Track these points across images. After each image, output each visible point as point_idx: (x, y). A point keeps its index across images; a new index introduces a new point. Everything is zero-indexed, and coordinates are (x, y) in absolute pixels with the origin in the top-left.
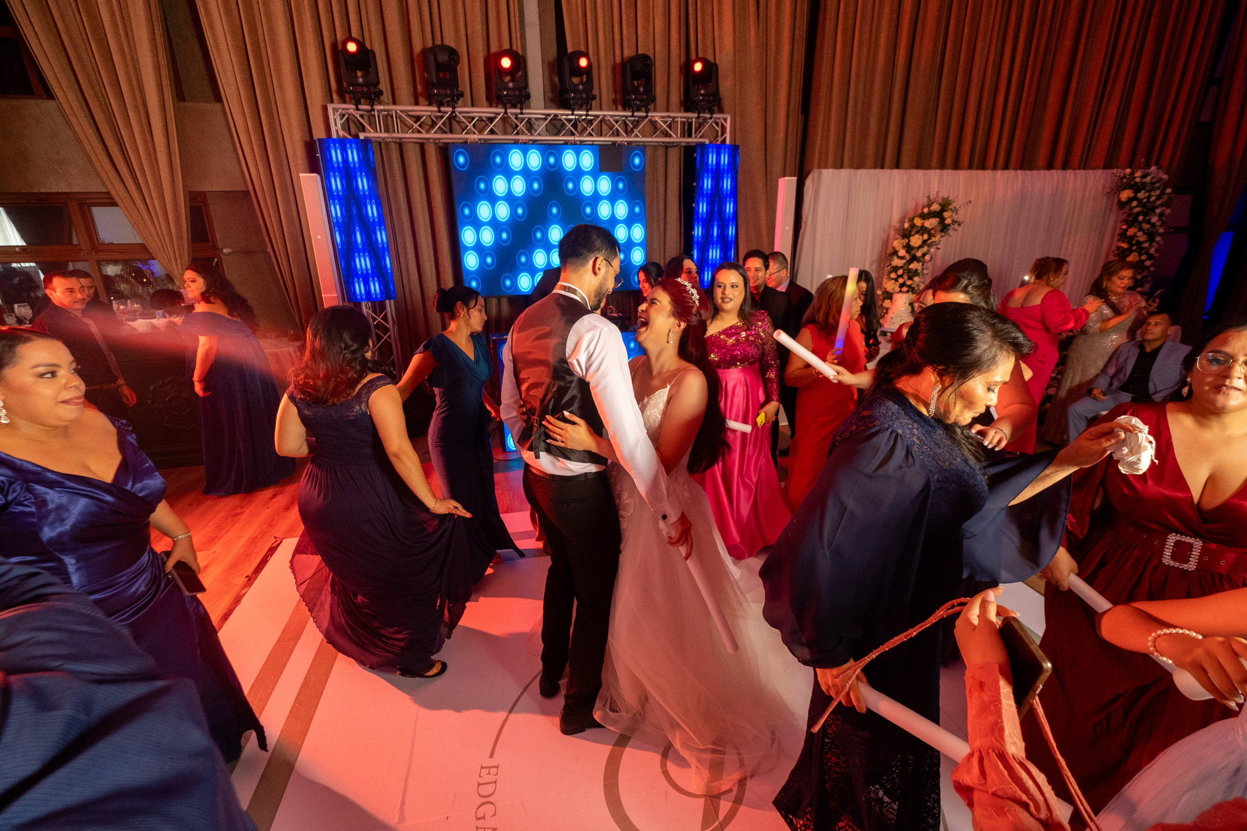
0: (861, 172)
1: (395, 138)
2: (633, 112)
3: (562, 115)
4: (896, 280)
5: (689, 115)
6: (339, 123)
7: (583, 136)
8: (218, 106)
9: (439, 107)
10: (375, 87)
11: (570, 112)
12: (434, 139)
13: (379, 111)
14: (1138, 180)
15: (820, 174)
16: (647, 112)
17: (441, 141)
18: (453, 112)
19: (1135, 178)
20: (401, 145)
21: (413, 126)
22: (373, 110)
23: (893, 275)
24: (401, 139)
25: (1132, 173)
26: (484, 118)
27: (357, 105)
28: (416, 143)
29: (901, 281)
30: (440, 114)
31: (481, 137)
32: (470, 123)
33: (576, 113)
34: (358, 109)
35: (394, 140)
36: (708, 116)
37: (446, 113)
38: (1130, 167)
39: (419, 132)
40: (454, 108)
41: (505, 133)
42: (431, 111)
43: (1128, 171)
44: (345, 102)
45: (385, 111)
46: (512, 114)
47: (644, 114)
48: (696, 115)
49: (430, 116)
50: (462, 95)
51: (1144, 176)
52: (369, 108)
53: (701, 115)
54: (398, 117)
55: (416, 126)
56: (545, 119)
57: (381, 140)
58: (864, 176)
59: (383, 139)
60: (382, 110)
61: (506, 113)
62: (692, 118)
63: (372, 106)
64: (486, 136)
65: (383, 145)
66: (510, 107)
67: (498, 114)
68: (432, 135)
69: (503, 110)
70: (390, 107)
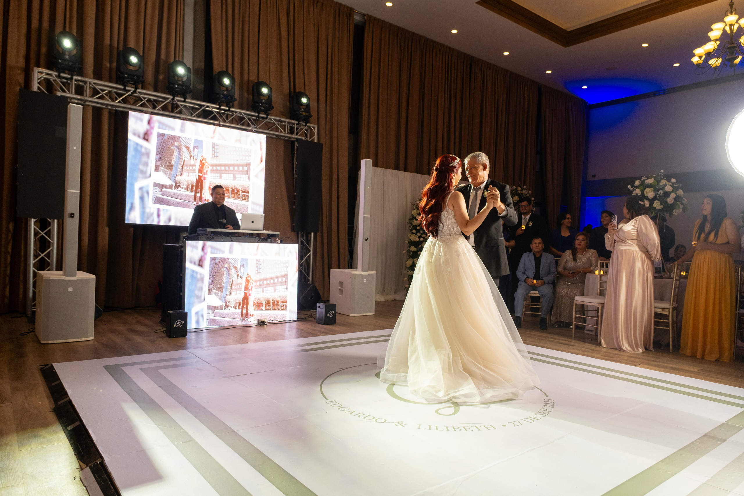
0: (388, 170)
2: (258, 114)
3: (212, 107)
4: (416, 234)
5: (293, 121)
7: (225, 123)
9: (125, 87)
11: (218, 106)
13: (76, 80)
14: (519, 192)
16: (267, 116)
17: (117, 109)
18: (135, 92)
19: (518, 191)
23: (414, 231)
24: (86, 101)
25: (516, 189)
26: (152, 100)
27: (60, 73)
28: (94, 107)
29: (419, 234)
30: (124, 91)
31: (154, 111)
33: (222, 107)
34: (59, 76)
36: (304, 124)
37: (129, 91)
38: (514, 185)
39: (106, 100)
40: (136, 88)
41: (170, 112)
43: (514, 187)
44: (51, 69)
45: (82, 82)
46: (178, 100)
47: (265, 116)
48: (296, 122)
49: (110, 92)
51: (521, 191)
52: (69, 76)
53: (300, 123)
54: (91, 86)
56: (199, 108)
58: (391, 172)
61: (173, 99)
62: (294, 124)
63: (72, 75)
64: (157, 111)
66: (177, 96)
67: (166, 99)
68: (116, 103)
69: (172, 97)
70: (87, 79)
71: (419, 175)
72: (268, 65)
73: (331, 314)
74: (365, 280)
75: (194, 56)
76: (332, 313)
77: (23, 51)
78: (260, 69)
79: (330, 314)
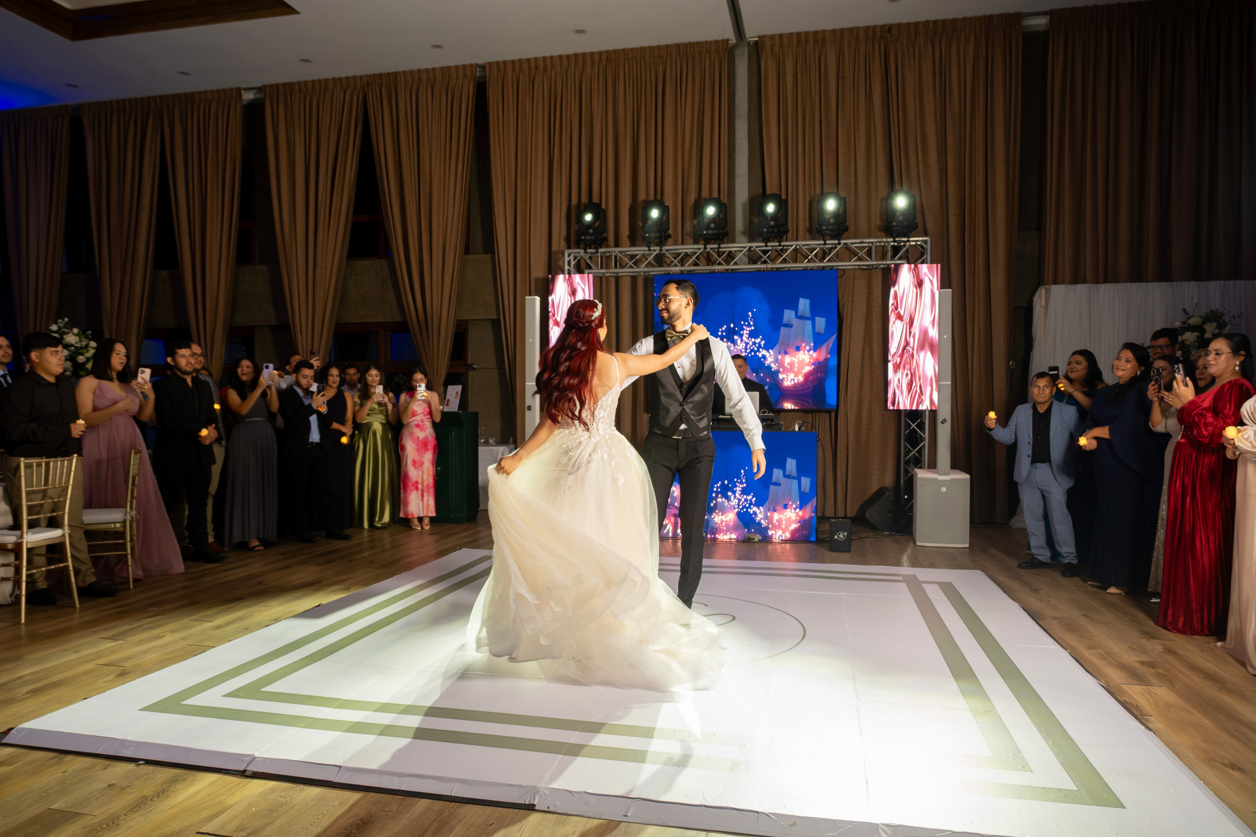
0: (1104, 286)
1: (611, 273)
2: (825, 241)
3: (757, 247)
5: (885, 239)
6: (573, 263)
7: (775, 264)
8: (489, 256)
9: (649, 247)
10: (601, 235)
11: (764, 244)
12: (645, 272)
13: (602, 253)
15: (1048, 292)
16: (839, 240)
17: (650, 273)
18: (661, 250)
20: (617, 279)
21: (628, 263)
22: (597, 252)
24: (617, 273)
26: (687, 254)
27: (585, 250)
28: (629, 276)
30: (652, 252)
31: (683, 268)
32: (675, 258)
33: (769, 244)
34: (586, 252)
35: (613, 274)
36: (905, 239)
37: (655, 251)
39: (632, 267)
40: (661, 247)
41: (708, 265)
42: (645, 250)
44: (579, 248)
45: (609, 252)
46: (711, 249)
47: (836, 242)
48: (892, 240)
49: (644, 255)
50: (670, 236)
52: (594, 251)
53: (897, 239)
54: (616, 257)
55: (631, 263)
56: (742, 251)
57: (602, 275)
58: (1105, 289)
59: (603, 273)
60: (605, 253)
61: (705, 248)
62: (888, 243)
63: (597, 249)
64: (686, 268)
65: (604, 279)
66: (710, 243)
67: (700, 249)
68: (642, 269)
69: (703, 246)
70: (611, 250)
71: (1192, 284)
72: (853, 162)
73: (841, 536)
74: (944, 489)
75: (750, 180)
76: (844, 535)
77: (564, 234)
78: (840, 172)
79: (838, 537)
